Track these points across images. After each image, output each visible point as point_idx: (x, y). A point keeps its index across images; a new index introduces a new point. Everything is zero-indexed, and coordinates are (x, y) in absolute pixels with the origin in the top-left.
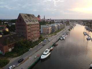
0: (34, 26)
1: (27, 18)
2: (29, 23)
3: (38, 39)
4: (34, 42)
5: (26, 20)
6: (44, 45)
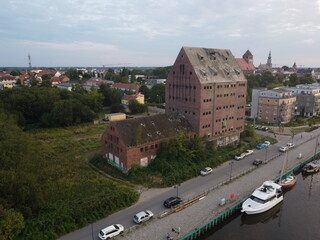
0: (226, 91)
1: (203, 64)
2: (210, 81)
3: (237, 138)
4: (223, 147)
5: (202, 68)
6: (257, 164)
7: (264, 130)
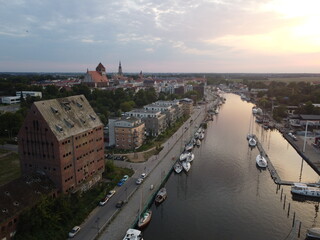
0: (84, 140)
1: (58, 118)
2: (68, 136)
5: (58, 122)
6: (120, 206)
7: (122, 159)
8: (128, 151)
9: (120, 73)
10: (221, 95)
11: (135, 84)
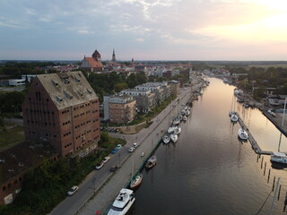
0: (82, 111)
2: (67, 106)
3: (95, 146)
4: (85, 158)
5: (58, 94)
6: (114, 170)
7: (116, 131)
8: (121, 125)
9: (114, 60)
10: (205, 79)
11: (127, 69)
